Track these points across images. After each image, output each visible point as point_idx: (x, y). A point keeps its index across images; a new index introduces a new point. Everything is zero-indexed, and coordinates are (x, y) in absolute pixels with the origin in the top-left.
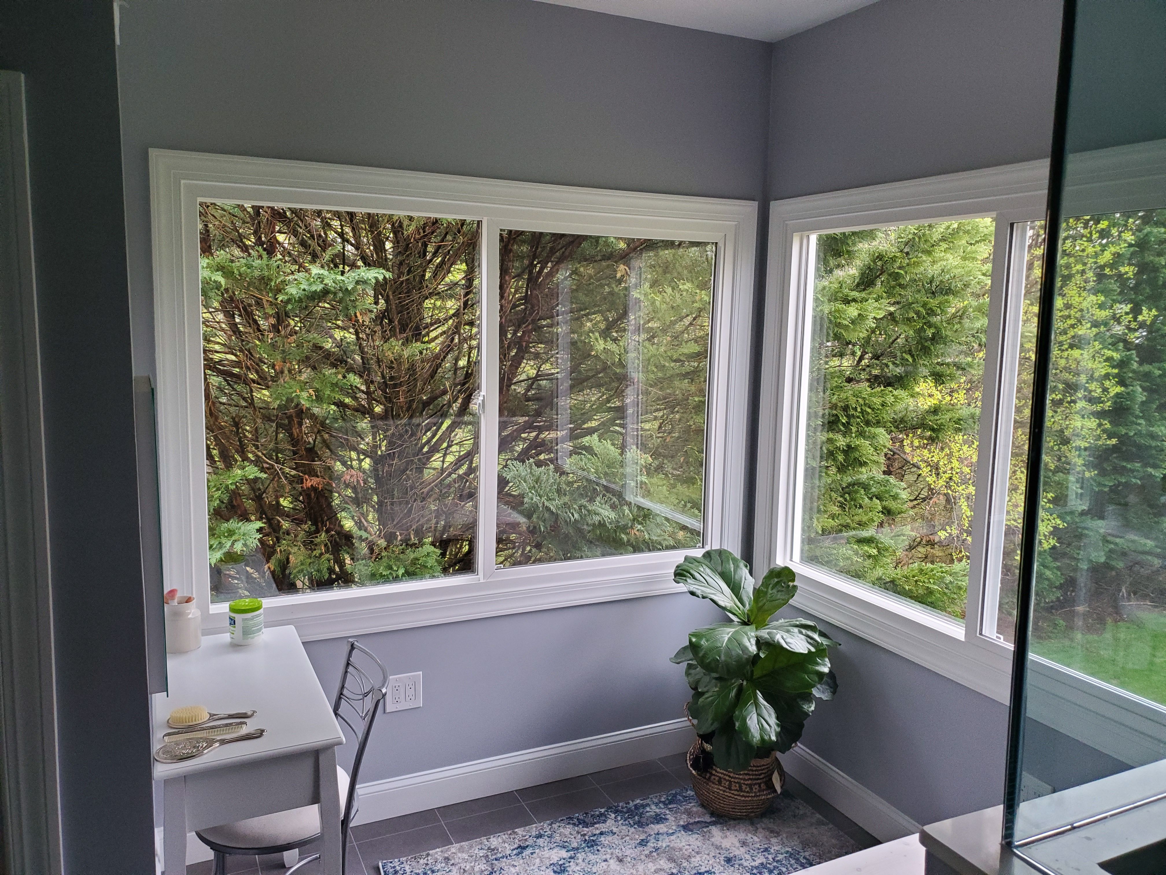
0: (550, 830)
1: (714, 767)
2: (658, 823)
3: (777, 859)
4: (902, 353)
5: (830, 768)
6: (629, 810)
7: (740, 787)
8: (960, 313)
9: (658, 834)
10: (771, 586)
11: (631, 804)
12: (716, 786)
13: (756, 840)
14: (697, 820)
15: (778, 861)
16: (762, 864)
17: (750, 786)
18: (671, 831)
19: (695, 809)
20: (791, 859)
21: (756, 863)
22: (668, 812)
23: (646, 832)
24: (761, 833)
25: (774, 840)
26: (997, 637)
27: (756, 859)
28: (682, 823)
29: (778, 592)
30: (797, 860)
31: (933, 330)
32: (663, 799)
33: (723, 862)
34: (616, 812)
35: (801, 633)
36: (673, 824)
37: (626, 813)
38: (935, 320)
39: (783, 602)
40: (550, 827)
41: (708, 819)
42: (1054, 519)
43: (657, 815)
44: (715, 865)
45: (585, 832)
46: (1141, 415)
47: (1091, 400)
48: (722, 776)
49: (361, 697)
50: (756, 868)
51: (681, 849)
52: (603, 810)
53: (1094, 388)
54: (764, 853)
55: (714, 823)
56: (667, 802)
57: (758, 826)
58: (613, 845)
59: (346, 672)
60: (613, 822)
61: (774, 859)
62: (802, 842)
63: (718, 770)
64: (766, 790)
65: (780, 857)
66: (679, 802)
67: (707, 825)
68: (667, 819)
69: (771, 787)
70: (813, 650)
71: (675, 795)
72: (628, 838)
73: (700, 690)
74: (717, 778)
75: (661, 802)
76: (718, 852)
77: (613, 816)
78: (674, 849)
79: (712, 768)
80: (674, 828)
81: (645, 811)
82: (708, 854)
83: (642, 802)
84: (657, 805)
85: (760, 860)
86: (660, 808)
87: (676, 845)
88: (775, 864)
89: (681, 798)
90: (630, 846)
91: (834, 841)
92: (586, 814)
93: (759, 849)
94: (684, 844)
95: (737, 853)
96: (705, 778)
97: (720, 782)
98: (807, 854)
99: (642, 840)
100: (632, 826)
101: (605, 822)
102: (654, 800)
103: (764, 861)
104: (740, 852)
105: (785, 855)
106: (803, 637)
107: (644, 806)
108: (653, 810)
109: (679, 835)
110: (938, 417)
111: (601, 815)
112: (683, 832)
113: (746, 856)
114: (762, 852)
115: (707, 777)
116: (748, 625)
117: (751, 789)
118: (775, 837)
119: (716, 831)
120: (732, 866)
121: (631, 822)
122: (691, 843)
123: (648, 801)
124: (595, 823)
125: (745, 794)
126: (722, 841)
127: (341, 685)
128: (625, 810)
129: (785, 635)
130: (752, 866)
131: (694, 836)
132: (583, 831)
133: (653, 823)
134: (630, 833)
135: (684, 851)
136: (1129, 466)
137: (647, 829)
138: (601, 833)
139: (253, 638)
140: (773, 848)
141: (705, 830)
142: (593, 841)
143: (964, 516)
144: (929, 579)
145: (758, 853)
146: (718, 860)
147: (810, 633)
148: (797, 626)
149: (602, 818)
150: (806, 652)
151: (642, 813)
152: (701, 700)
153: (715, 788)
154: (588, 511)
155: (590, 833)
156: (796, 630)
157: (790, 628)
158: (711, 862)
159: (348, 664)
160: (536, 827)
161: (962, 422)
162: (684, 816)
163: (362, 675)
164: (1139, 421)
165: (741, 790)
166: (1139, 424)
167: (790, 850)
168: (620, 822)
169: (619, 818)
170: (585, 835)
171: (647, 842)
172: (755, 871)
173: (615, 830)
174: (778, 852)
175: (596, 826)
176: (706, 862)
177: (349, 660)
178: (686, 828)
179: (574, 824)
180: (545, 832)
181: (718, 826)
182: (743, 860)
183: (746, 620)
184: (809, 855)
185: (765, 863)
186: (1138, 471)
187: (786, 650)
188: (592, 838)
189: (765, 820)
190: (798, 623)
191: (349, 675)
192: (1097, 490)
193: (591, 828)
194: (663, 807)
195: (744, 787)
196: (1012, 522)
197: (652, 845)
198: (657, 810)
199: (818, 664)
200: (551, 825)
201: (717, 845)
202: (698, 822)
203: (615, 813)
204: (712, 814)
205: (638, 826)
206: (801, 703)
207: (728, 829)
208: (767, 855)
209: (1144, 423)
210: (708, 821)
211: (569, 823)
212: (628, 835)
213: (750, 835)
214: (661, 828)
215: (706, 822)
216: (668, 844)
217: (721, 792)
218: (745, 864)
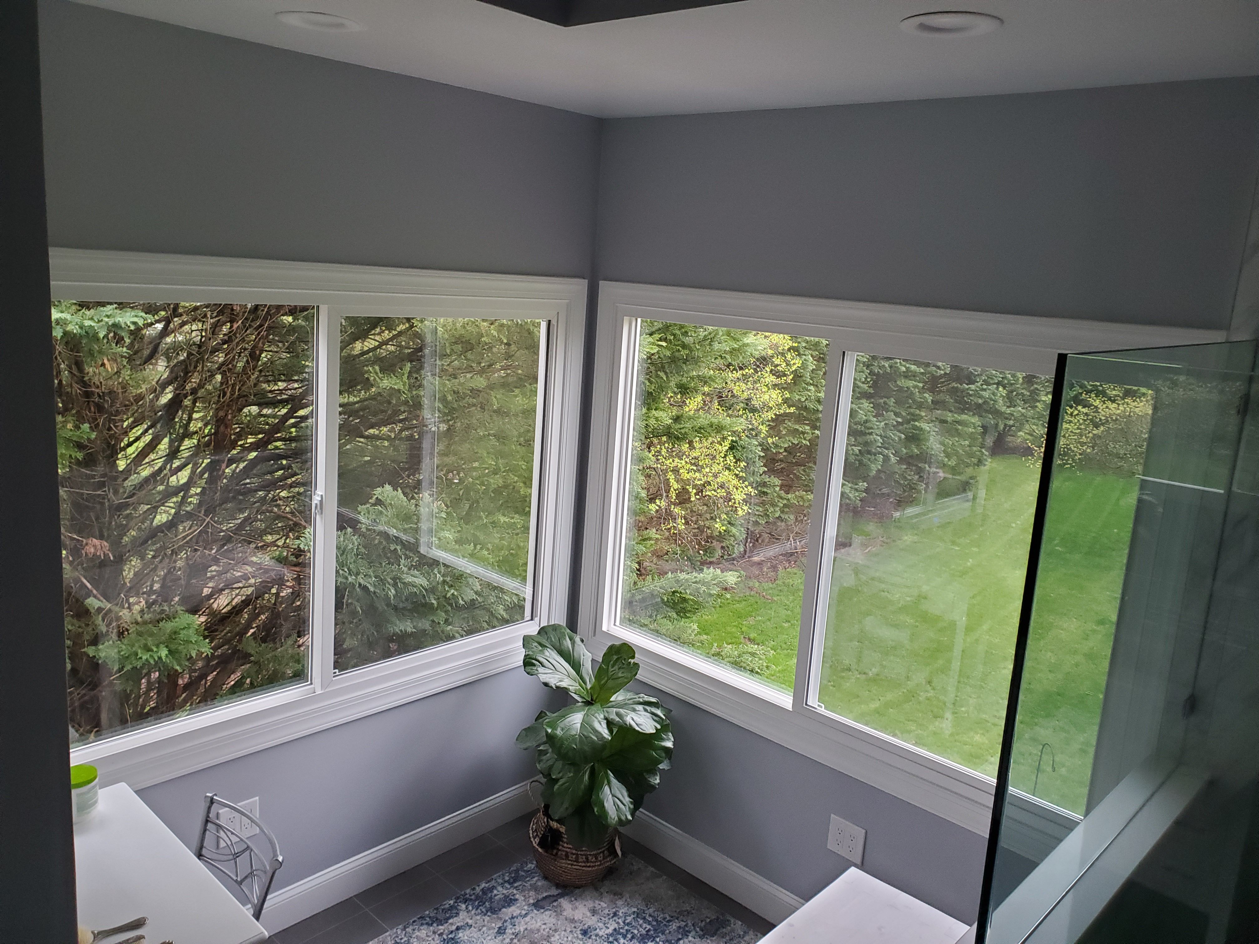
0: (405, 935)
1: (561, 843)
2: (509, 906)
3: (627, 921)
4: (656, 371)
5: (660, 823)
6: (477, 897)
7: (587, 859)
8: (712, 335)
9: (513, 918)
10: (612, 662)
11: (478, 889)
12: (564, 861)
13: (602, 905)
14: (545, 894)
15: (628, 924)
16: (615, 930)
17: (596, 856)
18: (524, 912)
19: (539, 884)
20: (639, 920)
21: (610, 931)
22: (515, 892)
23: (501, 919)
24: (607, 897)
25: (620, 903)
26: (819, 706)
27: (608, 926)
28: (532, 901)
29: (619, 668)
30: (644, 918)
31: (687, 352)
32: (507, 878)
33: (580, 936)
34: (465, 901)
35: (646, 710)
36: (524, 903)
37: (475, 900)
38: (688, 340)
39: (626, 680)
40: (404, 932)
41: (554, 891)
42: (746, 487)
43: (506, 897)
44: (574, 940)
45: (442, 931)
46: (811, 382)
47: (779, 375)
48: (568, 850)
49: (231, 857)
50: (611, 935)
51: (538, 930)
52: (452, 902)
53: (779, 363)
54: (614, 918)
55: (561, 895)
56: (512, 880)
57: (602, 890)
58: (473, 939)
59: (205, 830)
60: (465, 914)
61: (624, 922)
62: (644, 900)
63: (565, 845)
64: (609, 856)
65: (629, 919)
66: (523, 879)
67: (555, 898)
68: (517, 900)
69: (613, 852)
70: (659, 727)
71: (517, 871)
72: (485, 929)
73: (554, 777)
74: (564, 853)
75: (505, 882)
76: (573, 926)
77: (464, 906)
78: (532, 931)
79: (559, 844)
80: (526, 907)
81: (493, 894)
82: (565, 931)
83: (487, 885)
84: (502, 885)
85: (613, 926)
86: (507, 889)
87: (533, 927)
88: (626, 927)
89: (523, 874)
90: (490, 938)
91: (670, 893)
92: (437, 909)
93: (608, 915)
94: (539, 924)
95: (590, 923)
96: (552, 854)
97: (567, 856)
98: (651, 910)
99: (500, 928)
100: (485, 915)
101: (457, 914)
102: (499, 881)
103: (616, 926)
104: (592, 921)
105: (633, 916)
106: (648, 715)
107: (491, 889)
108: (500, 892)
109: (533, 915)
110: (682, 426)
111: (452, 908)
112: (535, 911)
113: (600, 924)
114: (613, 917)
115: (554, 853)
116: (592, 704)
117: (596, 858)
118: (620, 899)
119: (564, 903)
120: (590, 938)
121: (484, 910)
122: (546, 922)
123: (493, 883)
124: (449, 918)
125: (592, 864)
126: (573, 913)
127: (199, 845)
128: (473, 897)
129: (633, 714)
130: (607, 934)
131: (547, 913)
132: (440, 930)
133: (504, 907)
134: (486, 923)
135: (542, 931)
136: (801, 429)
137: (501, 915)
138: (458, 929)
139: (89, 812)
140: (621, 912)
141: (555, 904)
142: (452, 939)
143: (672, 489)
144: (685, 590)
145: (609, 919)
146: (575, 935)
147: (654, 710)
148: (641, 703)
149: (453, 911)
150: (654, 731)
151: (491, 898)
152: (556, 787)
153: (564, 863)
154: (404, 583)
155: (446, 931)
156: (640, 707)
157: (635, 706)
158: (569, 939)
159: (207, 821)
160: (390, 935)
161: (703, 431)
162: (532, 893)
163: (229, 834)
164: (809, 388)
165: (587, 860)
166: (809, 390)
167: (636, 910)
168: (473, 912)
169: (470, 908)
170: (441, 935)
171: (505, 930)
172: (611, 939)
173: (470, 922)
174: (626, 915)
175: (451, 921)
176: (565, 939)
177: (208, 816)
178: (538, 905)
179: (427, 924)
180: (401, 939)
181: (566, 898)
182: (598, 930)
183: (589, 700)
184: (654, 911)
185: (617, 928)
186: (808, 433)
187: (638, 731)
188: (450, 936)
189: (607, 883)
190: (641, 700)
191: (207, 832)
192: (774, 451)
193: (446, 925)
194: (509, 887)
195: (590, 858)
196: (713, 492)
197: (510, 931)
198: (505, 892)
199: (663, 740)
200: (405, 928)
201: (570, 919)
202: (546, 897)
203: (465, 903)
204: (557, 886)
205: (492, 913)
206: (647, 776)
207: (576, 899)
208: (617, 920)
209: (813, 389)
210: (555, 894)
211: (422, 924)
212: (484, 926)
213: (597, 902)
214: (513, 910)
215: (553, 896)
216: (525, 927)
217: (570, 866)
218: (601, 933)
